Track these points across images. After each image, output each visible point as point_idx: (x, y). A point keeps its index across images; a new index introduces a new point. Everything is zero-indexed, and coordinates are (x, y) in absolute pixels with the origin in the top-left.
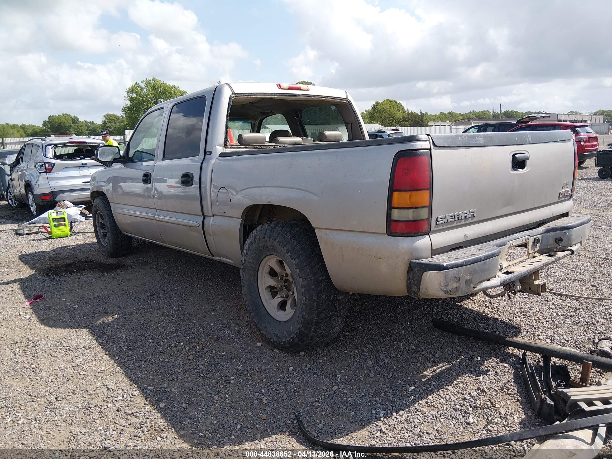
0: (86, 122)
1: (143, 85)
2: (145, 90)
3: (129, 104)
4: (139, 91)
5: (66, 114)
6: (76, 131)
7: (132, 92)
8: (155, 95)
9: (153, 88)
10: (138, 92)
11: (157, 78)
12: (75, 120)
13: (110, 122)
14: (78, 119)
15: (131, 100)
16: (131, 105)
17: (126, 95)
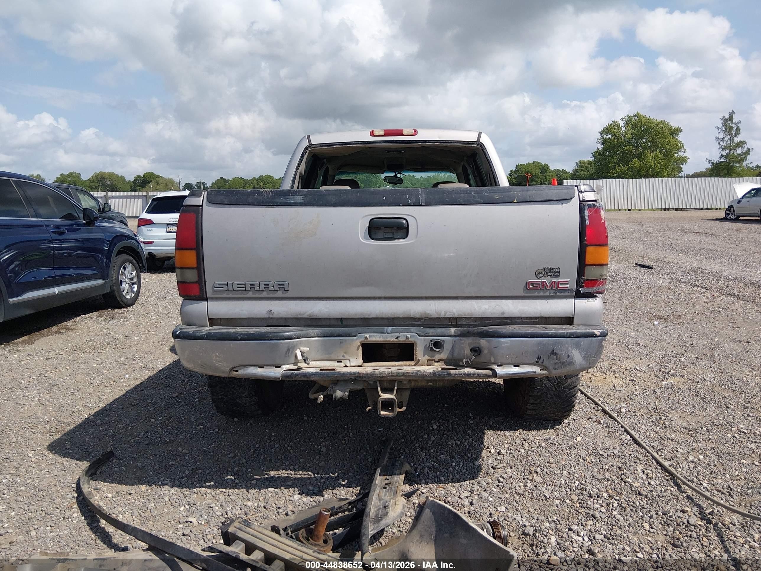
0: (558, 170)
1: (621, 123)
2: (623, 129)
3: (601, 147)
4: (616, 131)
5: (537, 162)
6: (542, 181)
7: (607, 133)
8: (636, 134)
9: (634, 126)
10: (613, 132)
11: (641, 113)
12: (544, 169)
13: (582, 170)
14: (548, 168)
15: (604, 142)
16: (603, 149)
17: (599, 137)
